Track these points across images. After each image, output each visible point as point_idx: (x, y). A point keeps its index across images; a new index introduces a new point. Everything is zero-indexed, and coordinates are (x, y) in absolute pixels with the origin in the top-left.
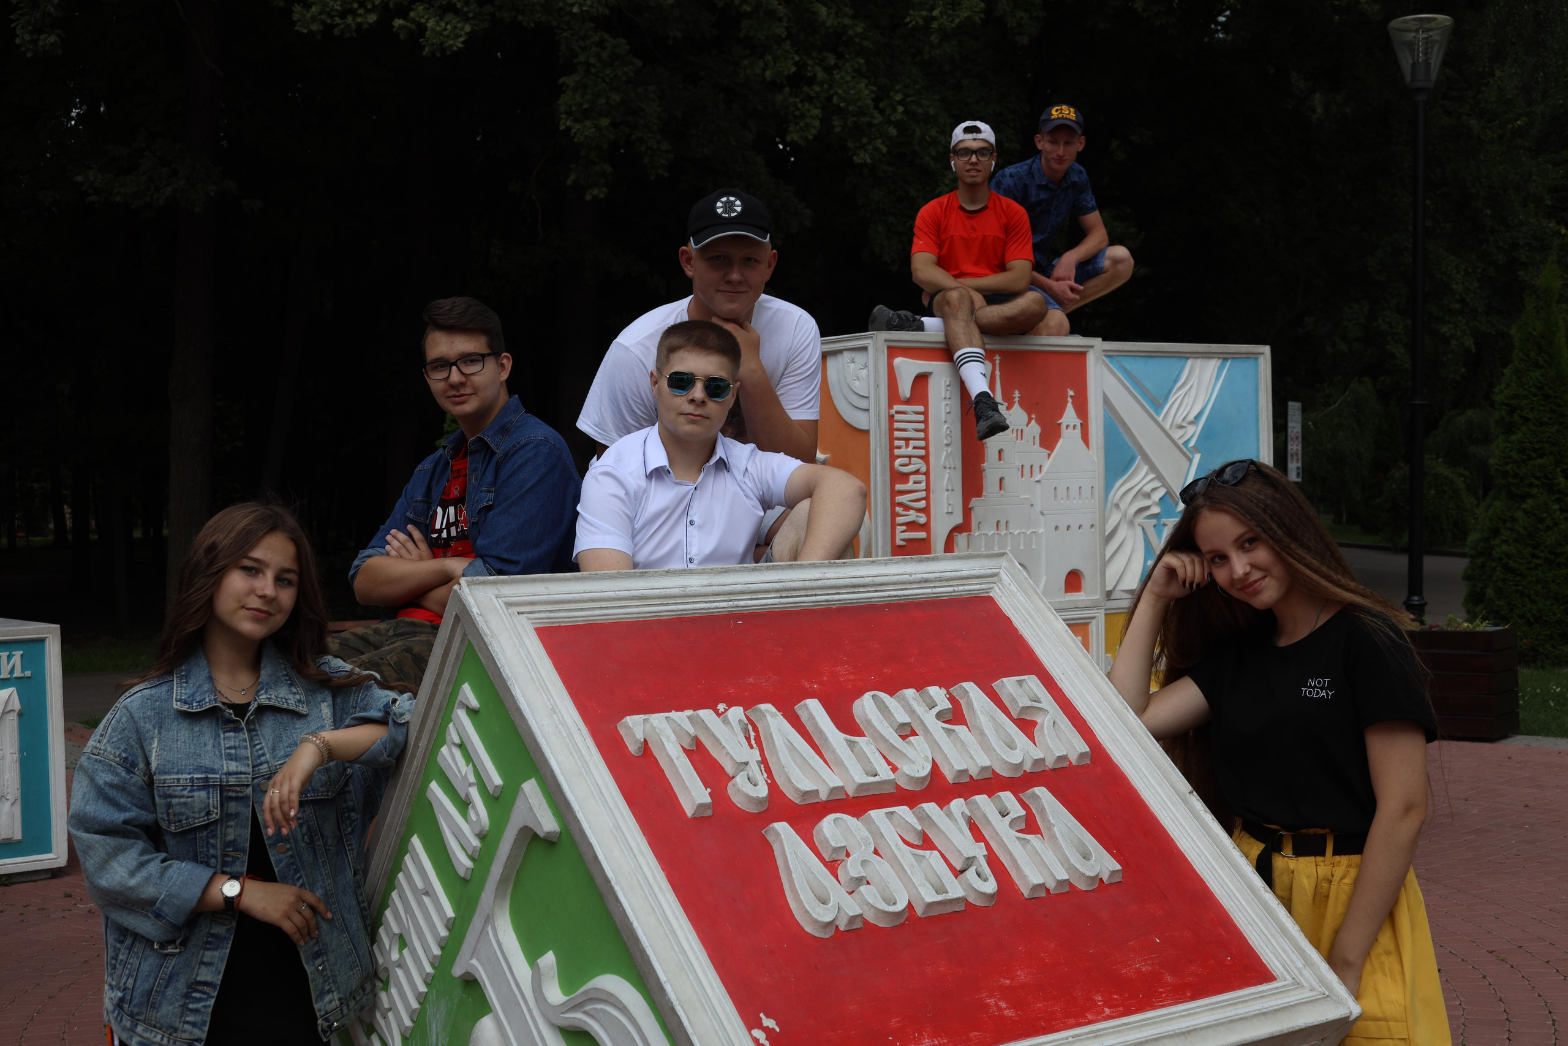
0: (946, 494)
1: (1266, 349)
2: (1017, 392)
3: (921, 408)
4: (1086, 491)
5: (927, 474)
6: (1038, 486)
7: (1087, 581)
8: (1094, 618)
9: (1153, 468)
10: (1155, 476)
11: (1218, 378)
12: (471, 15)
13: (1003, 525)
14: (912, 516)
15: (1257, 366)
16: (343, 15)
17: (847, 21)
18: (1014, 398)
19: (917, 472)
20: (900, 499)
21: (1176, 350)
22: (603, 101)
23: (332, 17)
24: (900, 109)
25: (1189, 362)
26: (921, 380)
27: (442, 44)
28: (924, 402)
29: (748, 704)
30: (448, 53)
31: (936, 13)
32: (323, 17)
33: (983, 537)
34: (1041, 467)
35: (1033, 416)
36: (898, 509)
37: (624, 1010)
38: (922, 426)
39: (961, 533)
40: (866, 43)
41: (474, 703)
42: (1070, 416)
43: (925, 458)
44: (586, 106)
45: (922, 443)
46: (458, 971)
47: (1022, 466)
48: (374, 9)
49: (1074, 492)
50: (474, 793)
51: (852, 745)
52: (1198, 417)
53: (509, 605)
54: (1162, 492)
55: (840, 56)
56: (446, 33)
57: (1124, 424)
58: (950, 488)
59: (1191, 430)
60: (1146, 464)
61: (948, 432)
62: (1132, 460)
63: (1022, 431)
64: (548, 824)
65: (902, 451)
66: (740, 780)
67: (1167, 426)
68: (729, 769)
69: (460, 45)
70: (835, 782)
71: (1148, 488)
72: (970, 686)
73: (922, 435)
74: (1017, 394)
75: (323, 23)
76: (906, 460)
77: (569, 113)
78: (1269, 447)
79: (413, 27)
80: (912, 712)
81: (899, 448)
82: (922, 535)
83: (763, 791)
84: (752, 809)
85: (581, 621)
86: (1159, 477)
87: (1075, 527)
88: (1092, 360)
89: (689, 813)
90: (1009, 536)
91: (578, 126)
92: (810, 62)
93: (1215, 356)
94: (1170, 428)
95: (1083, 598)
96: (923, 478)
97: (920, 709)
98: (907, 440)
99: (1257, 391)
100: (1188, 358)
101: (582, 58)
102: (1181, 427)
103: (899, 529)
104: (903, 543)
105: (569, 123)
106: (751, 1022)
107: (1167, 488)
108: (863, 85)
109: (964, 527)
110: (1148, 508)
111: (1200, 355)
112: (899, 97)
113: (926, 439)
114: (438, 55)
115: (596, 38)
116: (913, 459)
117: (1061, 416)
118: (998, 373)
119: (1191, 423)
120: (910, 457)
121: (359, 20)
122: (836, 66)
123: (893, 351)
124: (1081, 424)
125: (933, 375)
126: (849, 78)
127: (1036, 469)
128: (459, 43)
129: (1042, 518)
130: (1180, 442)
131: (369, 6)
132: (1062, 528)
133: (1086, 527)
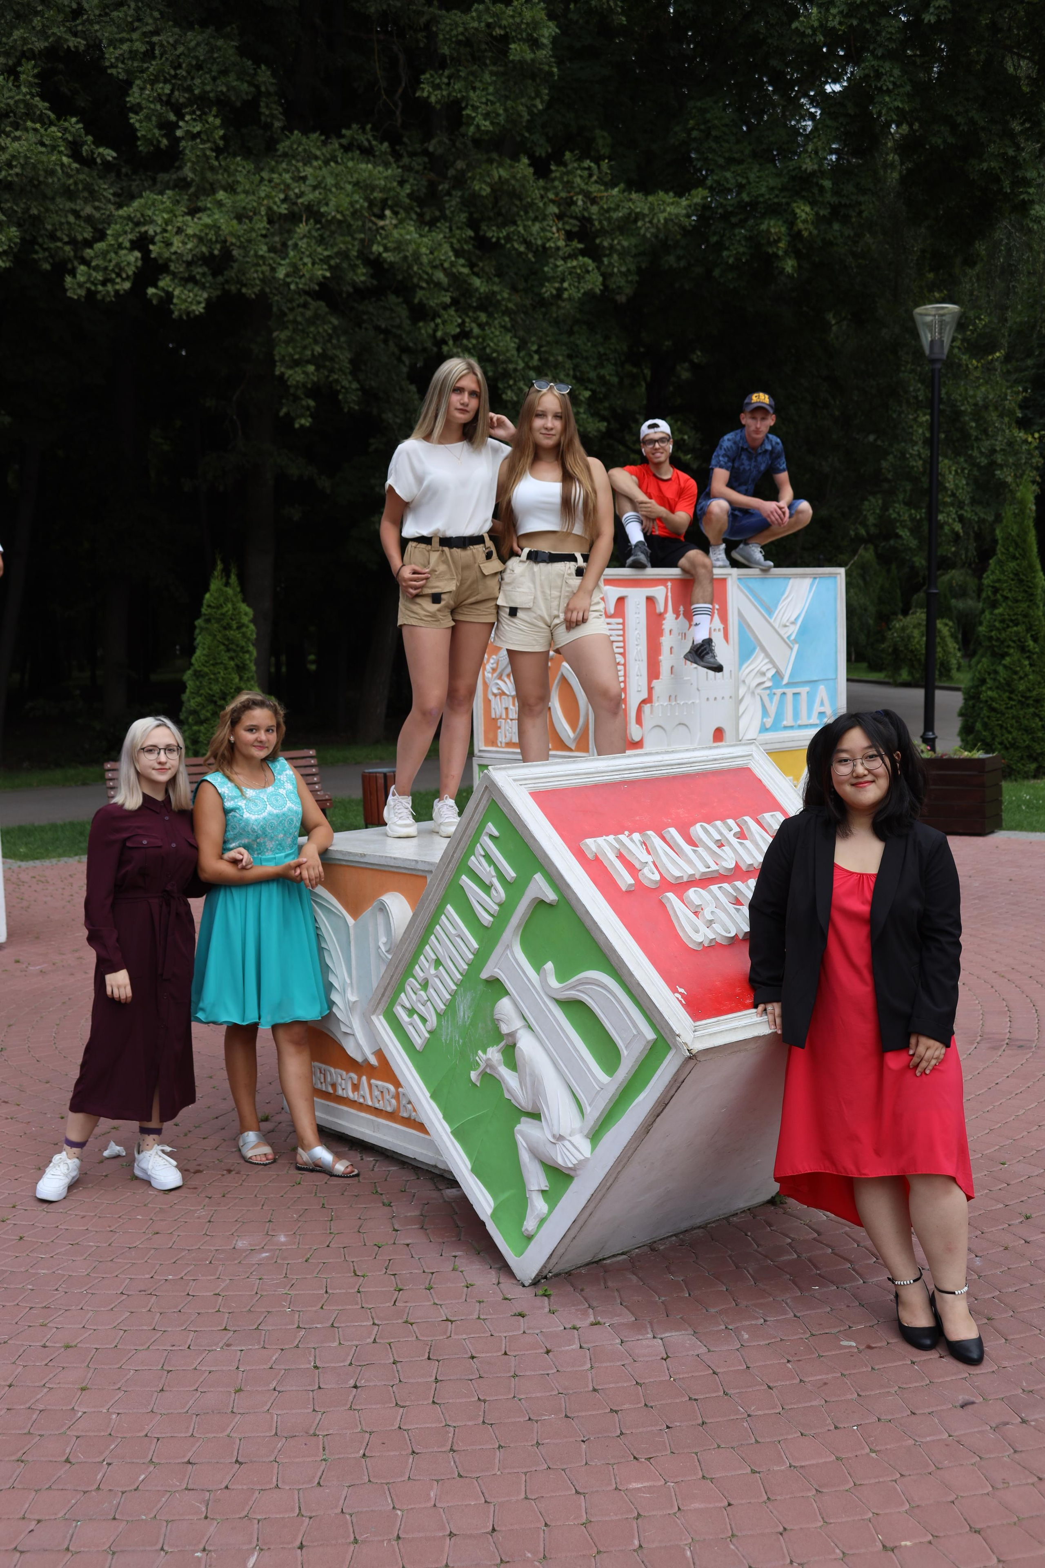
1: (842, 571)
3: (620, 620)
5: (624, 665)
7: (728, 734)
9: (767, 655)
10: (769, 660)
11: (810, 591)
12: (207, 284)
13: (673, 698)
15: (837, 582)
16: (104, 283)
17: (496, 288)
18: (680, 611)
21: (783, 573)
22: (309, 352)
23: (95, 285)
24: (536, 357)
25: (791, 581)
26: (621, 600)
27: (187, 309)
28: (624, 615)
29: (641, 831)
30: (192, 315)
31: (566, 285)
32: (88, 285)
33: (661, 706)
37: (605, 987)
38: (621, 632)
39: (647, 705)
40: (510, 305)
41: (496, 833)
43: (623, 654)
44: (297, 357)
45: (621, 644)
46: (484, 975)
48: (128, 277)
50: (495, 881)
51: (694, 851)
52: (797, 619)
53: (515, 780)
54: (773, 671)
55: (490, 315)
56: (188, 300)
57: (749, 626)
58: (640, 674)
59: (792, 628)
60: (764, 652)
61: (638, 636)
62: (754, 649)
64: (551, 896)
66: (646, 871)
67: (776, 625)
68: (638, 866)
70: (691, 872)
71: (763, 669)
72: (747, 818)
73: (621, 638)
75: (89, 290)
77: (282, 360)
79: (162, 294)
80: (721, 834)
83: (657, 877)
84: (653, 887)
85: (549, 788)
86: (772, 661)
87: (719, 698)
88: (729, 583)
89: (624, 889)
91: (290, 372)
92: (467, 320)
93: (809, 576)
94: (779, 627)
97: (725, 831)
99: (836, 599)
101: (291, 317)
102: (785, 626)
105: (283, 369)
106: (675, 991)
107: (776, 668)
108: (508, 338)
109: (649, 700)
110: (763, 683)
111: (798, 576)
112: (534, 348)
113: (624, 641)
114: (185, 317)
115: (302, 301)
118: (669, 594)
119: (793, 623)
121: (117, 287)
122: (487, 323)
125: (628, 597)
126: (497, 333)
128: (199, 309)
129: (698, 693)
130: (785, 637)
131: (124, 276)
132: (712, 699)
133: (727, 698)
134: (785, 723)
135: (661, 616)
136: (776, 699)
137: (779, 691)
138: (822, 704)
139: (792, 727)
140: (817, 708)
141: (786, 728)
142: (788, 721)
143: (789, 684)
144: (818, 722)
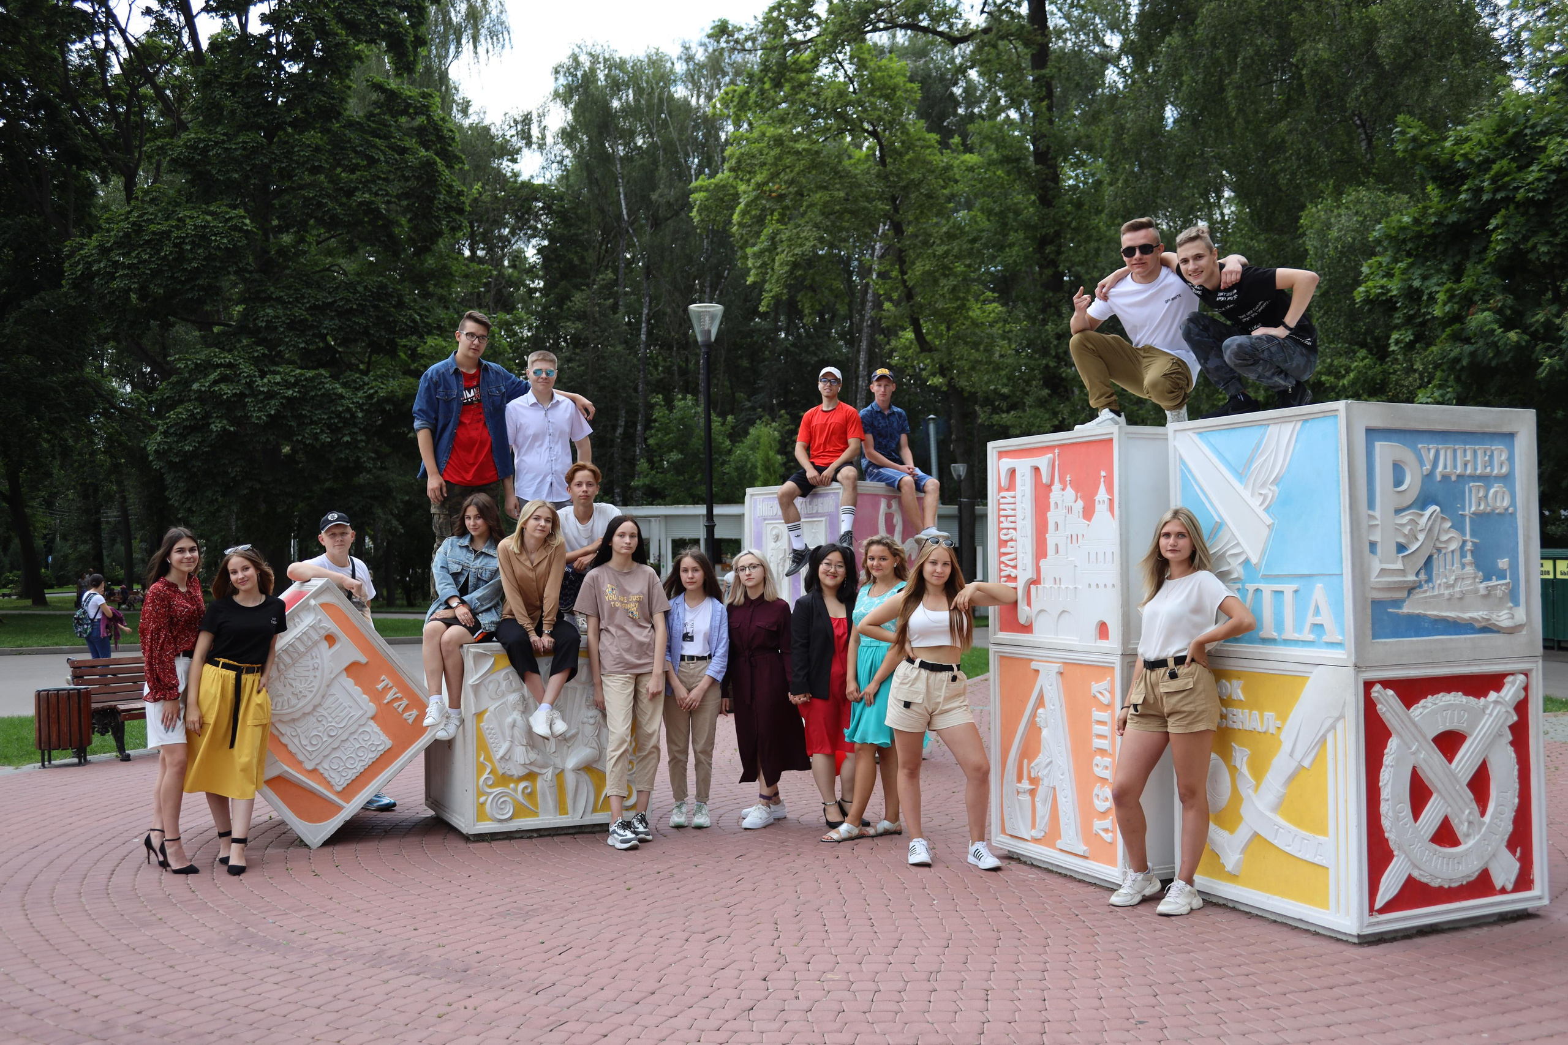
0: (1024, 555)
1: (1344, 406)
3: (1013, 494)
4: (1109, 556)
5: (1016, 541)
7: (1111, 632)
8: (1111, 663)
13: (1058, 580)
18: (1066, 482)
19: (1012, 539)
20: (1003, 559)
26: (1013, 472)
28: (1015, 488)
33: (1046, 589)
35: (1079, 494)
36: (1002, 566)
38: (1014, 506)
39: (1033, 585)
42: (1102, 494)
43: (1016, 530)
45: (1014, 519)
47: (1071, 535)
49: (1101, 557)
58: (1024, 552)
61: (1023, 511)
63: (1070, 507)
65: (1005, 525)
73: (1014, 513)
74: (1068, 478)
76: (1006, 531)
81: (1003, 522)
87: (1101, 585)
90: (1061, 590)
95: (1109, 645)
96: (1014, 544)
98: (1007, 517)
109: (1036, 581)
113: (1016, 515)
117: (1096, 494)
118: (1057, 463)
120: (1008, 529)
123: (1000, 455)
124: (1109, 499)
125: (1017, 469)
127: (1080, 537)
129: (1082, 576)
132: (1093, 586)
133: (1109, 586)
135: (1049, 487)
138: (1317, 611)
144: (1311, 637)
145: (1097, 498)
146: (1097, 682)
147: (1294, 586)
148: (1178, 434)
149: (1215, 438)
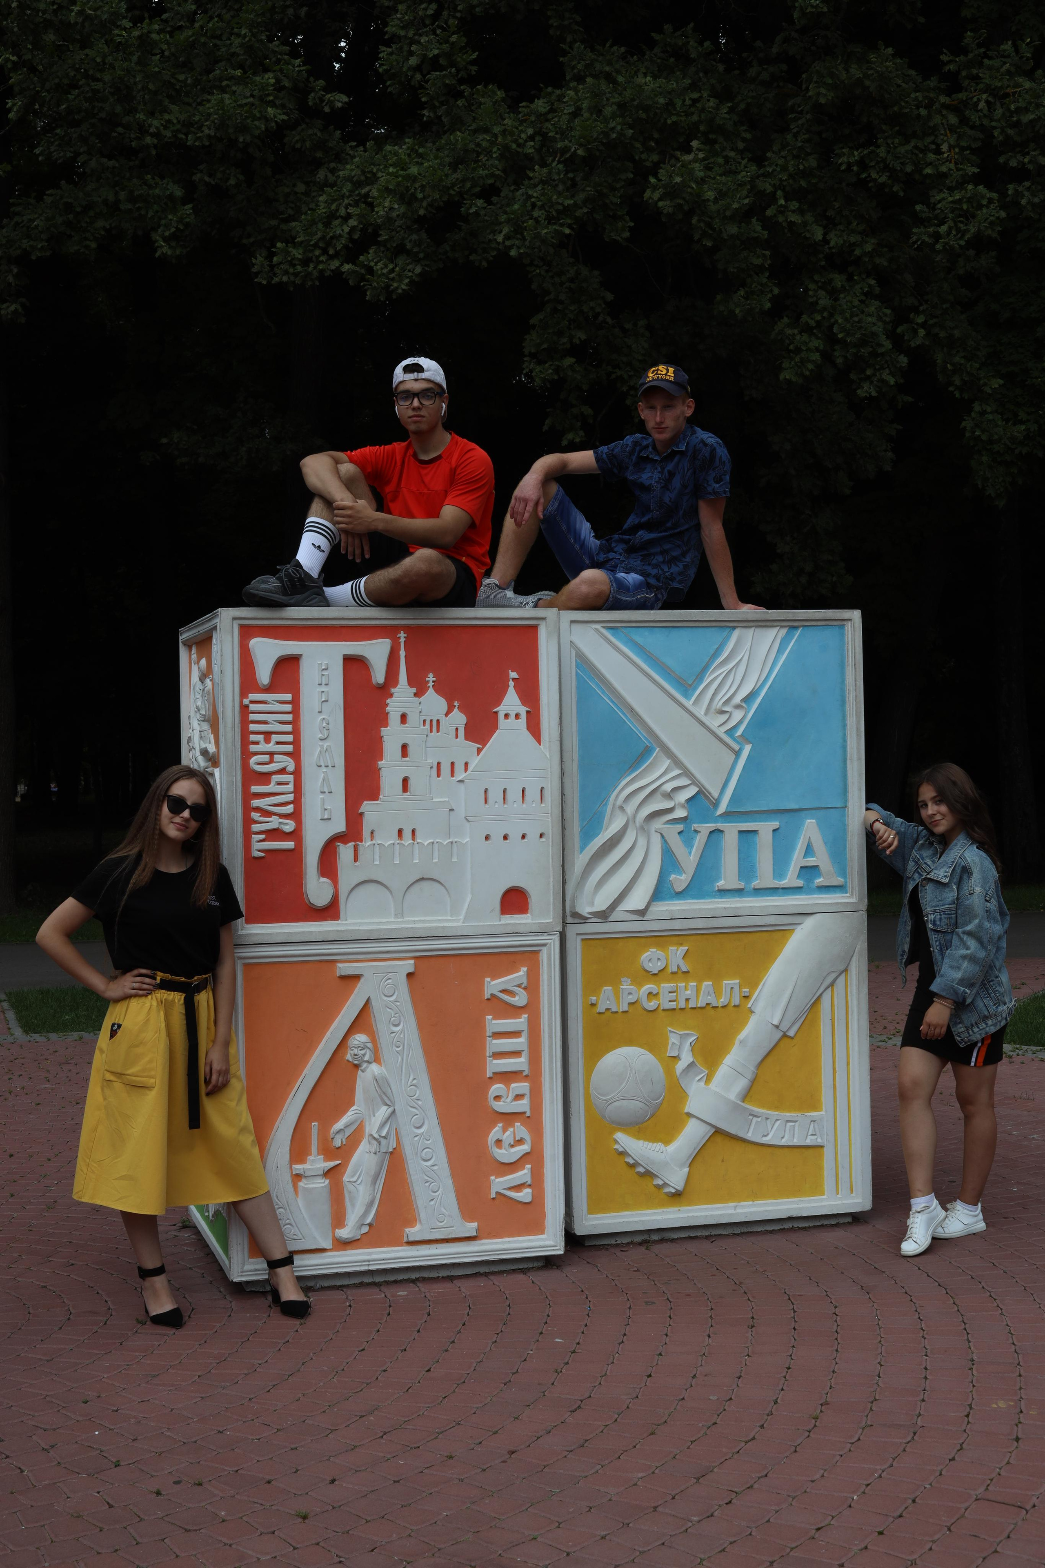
0: (322, 796)
1: (856, 615)
2: (431, 675)
3: (288, 697)
4: (533, 794)
5: (297, 774)
6: (462, 785)
8: (544, 945)
10: (680, 772)
11: (780, 651)
12: (421, 255)
13: (407, 834)
14: (273, 823)
15: (842, 636)
16: (305, 263)
18: (428, 682)
19: (283, 771)
20: (255, 803)
21: (713, 619)
22: (565, 340)
23: (294, 265)
25: (736, 633)
26: (287, 663)
27: (388, 286)
28: (294, 687)
32: (286, 268)
33: (377, 847)
34: (466, 764)
35: (456, 704)
36: (255, 816)
38: (289, 717)
39: (345, 843)
42: (511, 702)
43: (296, 755)
45: (291, 738)
47: (439, 764)
49: (514, 795)
52: (749, 699)
54: (690, 792)
56: (392, 276)
58: (326, 790)
59: (738, 715)
60: (669, 758)
61: (324, 725)
62: (647, 752)
63: (438, 721)
65: (263, 747)
67: (700, 712)
69: (404, 287)
71: (668, 787)
73: (291, 728)
74: (431, 678)
76: (266, 758)
77: (533, 355)
78: (858, 735)
79: (360, 271)
81: (257, 743)
82: (290, 845)
86: (687, 774)
87: (515, 836)
88: (549, 632)
90: (417, 846)
93: (775, 624)
94: (706, 714)
95: (529, 921)
96: (290, 778)
98: (268, 735)
99: (842, 666)
100: (734, 628)
102: (721, 712)
103: (255, 837)
104: (262, 854)
107: (698, 787)
108: (873, 309)
109: (349, 836)
110: (670, 810)
111: (752, 624)
113: (296, 732)
114: (381, 298)
116: (276, 756)
117: (499, 702)
118: (400, 653)
119: (738, 707)
120: (271, 754)
121: (321, 267)
123: (247, 632)
124: (528, 712)
125: (304, 657)
127: (460, 767)
129: (468, 824)
130: (721, 732)
131: (331, 252)
132: (497, 837)
133: (533, 836)
134: (721, 884)
135: (385, 689)
136: (699, 841)
137: (705, 828)
138: (810, 851)
139: (739, 892)
140: (797, 859)
141: (723, 892)
142: (729, 878)
143: (728, 815)
144: (800, 883)
145: (502, 710)
146: (493, 979)
147: (775, 824)
148: (575, 627)
149: (641, 637)
